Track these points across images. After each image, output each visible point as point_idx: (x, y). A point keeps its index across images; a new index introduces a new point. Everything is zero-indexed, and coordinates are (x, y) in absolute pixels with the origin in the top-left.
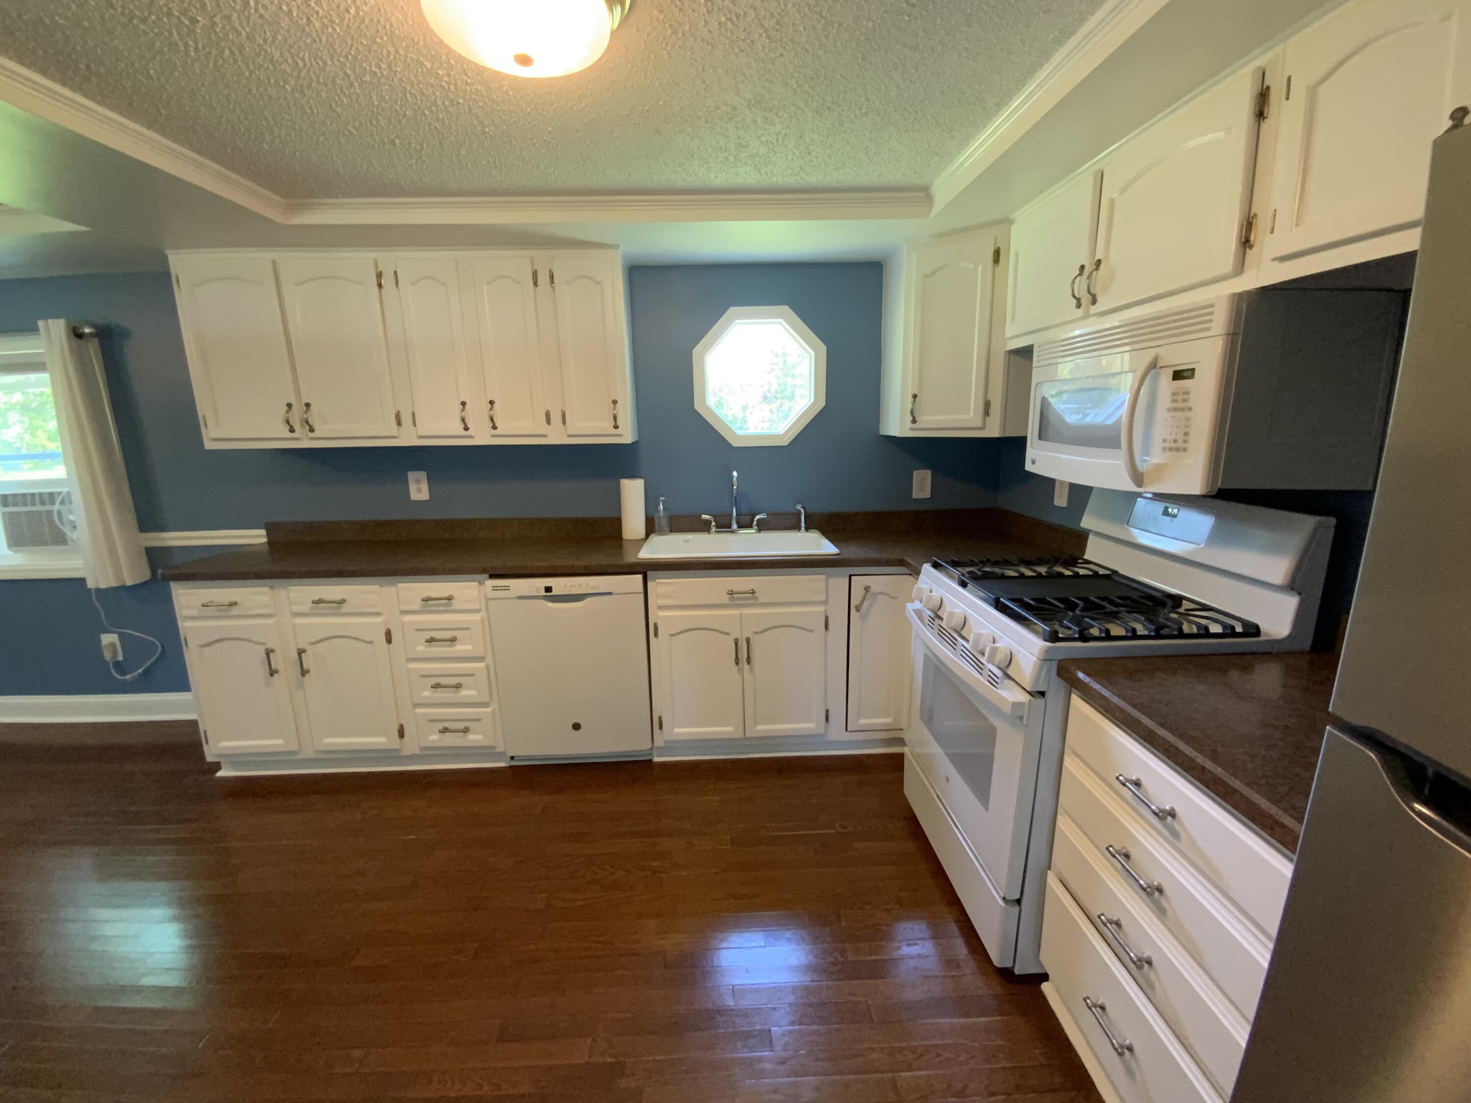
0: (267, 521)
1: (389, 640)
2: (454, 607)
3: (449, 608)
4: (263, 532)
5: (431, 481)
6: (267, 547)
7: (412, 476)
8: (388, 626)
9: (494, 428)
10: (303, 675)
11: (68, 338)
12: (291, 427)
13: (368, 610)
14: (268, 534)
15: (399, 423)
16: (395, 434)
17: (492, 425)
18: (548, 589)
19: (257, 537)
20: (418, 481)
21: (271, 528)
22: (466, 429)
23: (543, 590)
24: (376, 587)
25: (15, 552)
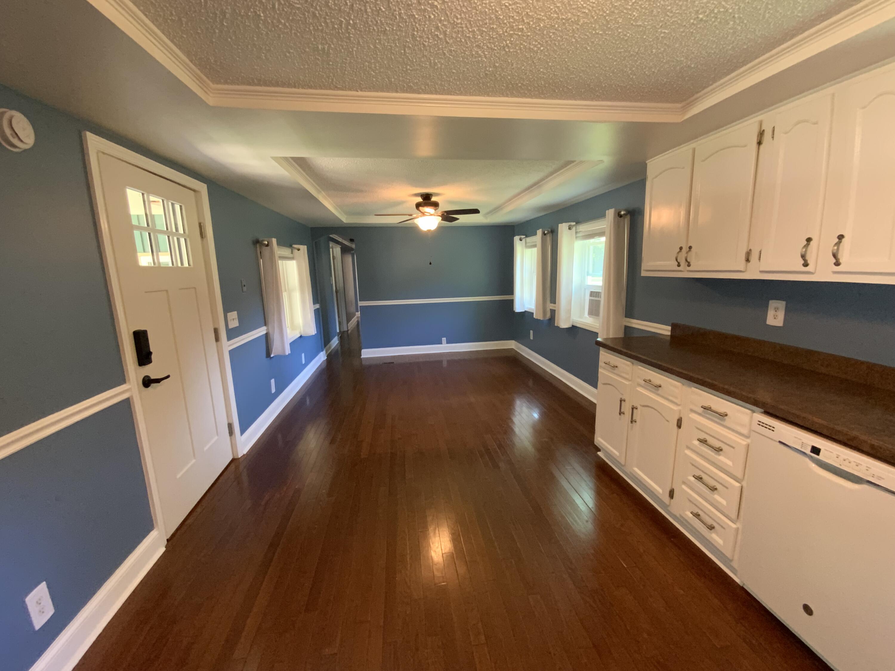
0: (675, 321)
1: (679, 426)
2: (726, 423)
3: (722, 422)
4: (669, 328)
5: (788, 311)
6: (669, 338)
7: (773, 304)
8: (682, 416)
9: (837, 264)
10: (632, 422)
11: (615, 218)
12: (679, 263)
13: (671, 398)
14: (672, 330)
15: (748, 260)
16: (742, 269)
17: (834, 261)
18: (816, 450)
19: (665, 330)
20: (776, 309)
21: (674, 327)
22: (806, 265)
23: (809, 448)
24: (678, 384)
25: (590, 317)
